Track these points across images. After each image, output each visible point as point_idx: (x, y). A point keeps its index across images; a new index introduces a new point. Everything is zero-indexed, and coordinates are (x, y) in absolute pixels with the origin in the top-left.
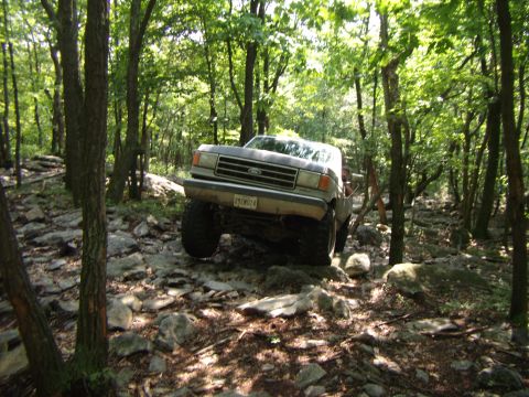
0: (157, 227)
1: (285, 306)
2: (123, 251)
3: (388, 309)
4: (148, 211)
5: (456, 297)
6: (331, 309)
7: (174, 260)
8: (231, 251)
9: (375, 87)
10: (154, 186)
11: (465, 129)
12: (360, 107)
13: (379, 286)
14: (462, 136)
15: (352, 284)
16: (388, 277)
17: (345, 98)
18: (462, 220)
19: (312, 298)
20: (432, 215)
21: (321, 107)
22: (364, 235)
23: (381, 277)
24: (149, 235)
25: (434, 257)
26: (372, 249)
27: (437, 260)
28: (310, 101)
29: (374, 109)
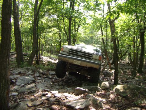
0: (42, 73)
1: (81, 105)
2: (30, 82)
3: (117, 103)
4: (40, 68)
5: (139, 97)
6: (97, 104)
7: (46, 85)
8: (65, 80)
9: (107, 29)
10: (44, 60)
11: (133, 40)
12: (102, 35)
13: (112, 93)
14: (133, 43)
15: (103, 92)
16: (115, 90)
17: (98, 33)
18: (133, 67)
19: (90, 100)
20: (124, 66)
21: (91, 36)
22: (106, 74)
23: (112, 90)
24: (39, 76)
25: (127, 79)
26: (108, 78)
27: (128, 80)
28: (88, 34)
29: (107, 35)
